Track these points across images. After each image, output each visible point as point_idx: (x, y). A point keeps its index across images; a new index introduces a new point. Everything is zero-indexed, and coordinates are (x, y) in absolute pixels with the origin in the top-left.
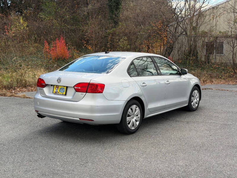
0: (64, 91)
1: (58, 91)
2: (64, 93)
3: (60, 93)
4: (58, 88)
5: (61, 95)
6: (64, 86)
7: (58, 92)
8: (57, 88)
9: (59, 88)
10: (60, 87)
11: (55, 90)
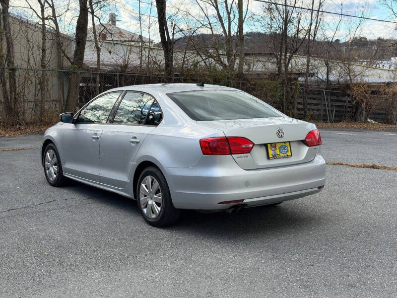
0: (288, 150)
1: (278, 152)
2: (289, 154)
3: (282, 155)
4: (275, 147)
5: (284, 157)
6: (285, 142)
7: (278, 155)
8: (273, 147)
9: (277, 148)
10: (278, 146)
11: (271, 152)
